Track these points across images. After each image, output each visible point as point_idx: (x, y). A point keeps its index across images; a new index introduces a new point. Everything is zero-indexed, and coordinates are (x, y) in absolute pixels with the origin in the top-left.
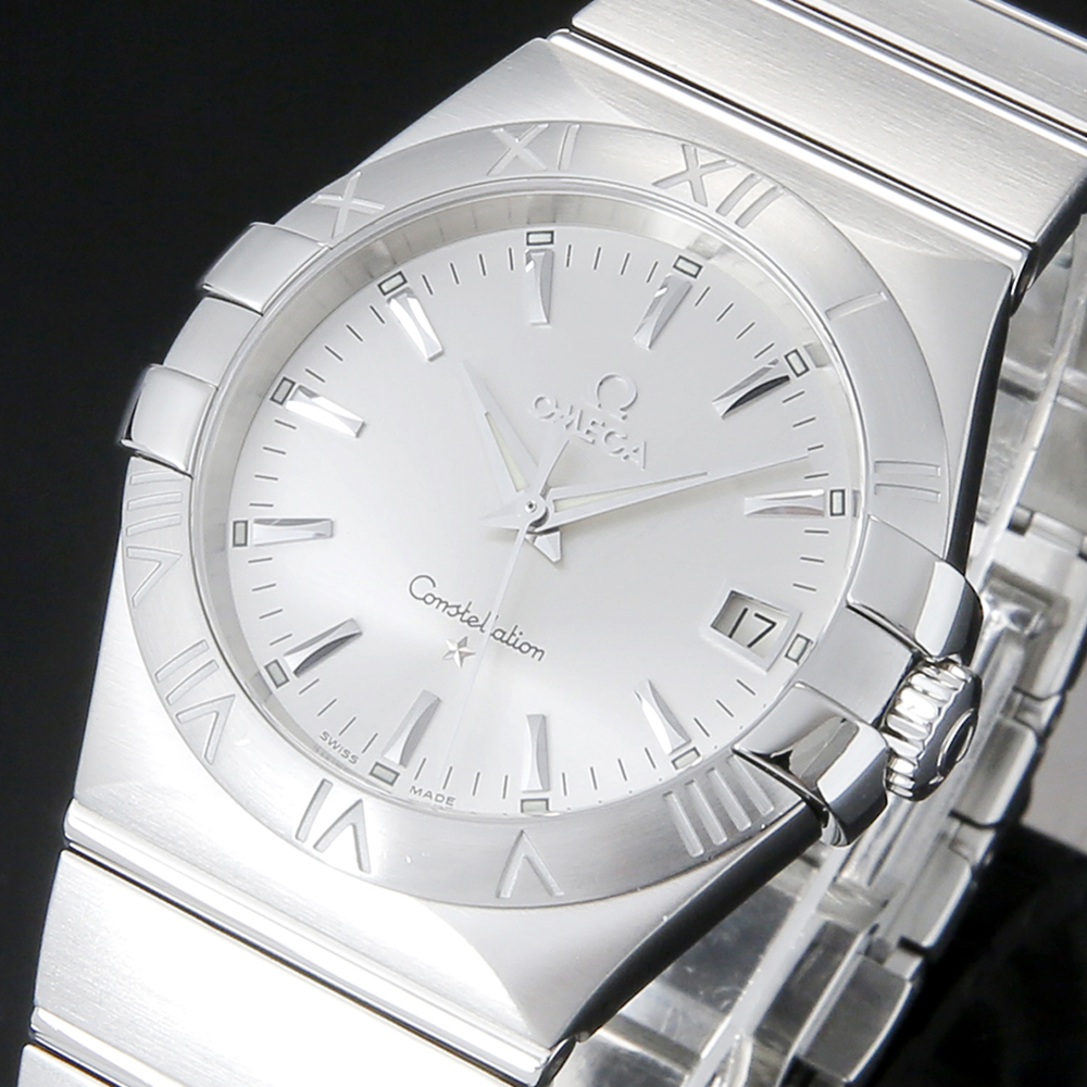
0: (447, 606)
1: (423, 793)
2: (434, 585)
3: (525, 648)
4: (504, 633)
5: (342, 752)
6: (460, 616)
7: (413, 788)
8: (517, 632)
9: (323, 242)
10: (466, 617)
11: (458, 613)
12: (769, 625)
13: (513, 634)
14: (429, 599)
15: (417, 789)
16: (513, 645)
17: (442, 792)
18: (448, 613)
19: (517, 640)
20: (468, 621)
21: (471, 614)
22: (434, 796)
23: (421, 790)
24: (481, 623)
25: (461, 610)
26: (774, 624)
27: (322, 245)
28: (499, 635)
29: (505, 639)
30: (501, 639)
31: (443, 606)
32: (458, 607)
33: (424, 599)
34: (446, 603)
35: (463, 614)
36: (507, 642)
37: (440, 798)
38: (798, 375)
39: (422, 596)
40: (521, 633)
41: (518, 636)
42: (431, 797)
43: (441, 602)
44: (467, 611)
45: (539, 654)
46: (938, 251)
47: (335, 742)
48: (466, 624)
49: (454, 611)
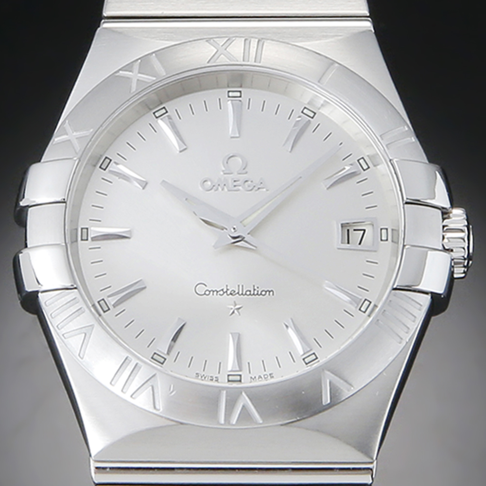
0: (217, 292)
1: (257, 378)
2: (206, 285)
3: (264, 293)
4: (250, 291)
5: (210, 378)
6: (225, 294)
7: (251, 378)
8: (256, 288)
9: (75, 157)
10: (229, 292)
11: (224, 293)
12: (362, 232)
13: (254, 290)
14: (207, 293)
15: (253, 377)
16: (257, 294)
17: (265, 373)
18: (220, 295)
19: (258, 291)
20: (231, 294)
21: (230, 290)
22: (262, 376)
23: (255, 377)
24: (237, 292)
25: (225, 290)
26: (364, 230)
27: (75, 159)
28: (248, 293)
29: (252, 293)
30: (250, 294)
31: (215, 293)
32: (222, 290)
33: (205, 294)
34: (216, 290)
35: (226, 292)
36: (254, 294)
37: (266, 376)
38: (312, 118)
39: (203, 293)
40: (258, 288)
41: (257, 289)
42: (261, 377)
43: (213, 291)
44: (228, 290)
45: (271, 293)
46: (340, 36)
47: (204, 375)
48: (231, 296)
49: (221, 293)
